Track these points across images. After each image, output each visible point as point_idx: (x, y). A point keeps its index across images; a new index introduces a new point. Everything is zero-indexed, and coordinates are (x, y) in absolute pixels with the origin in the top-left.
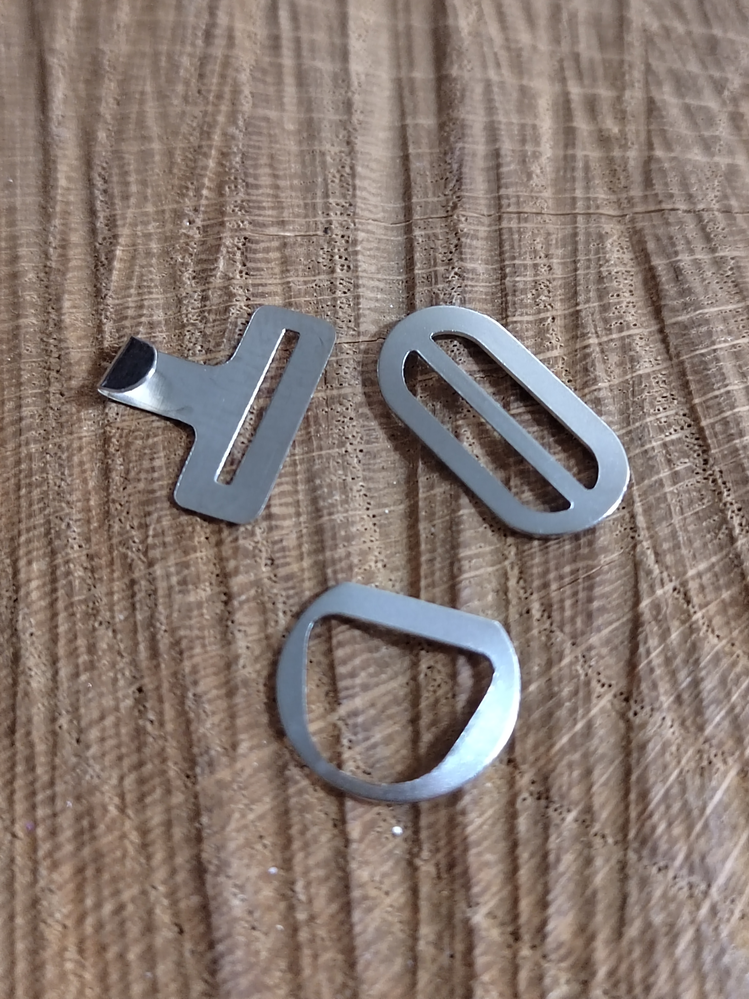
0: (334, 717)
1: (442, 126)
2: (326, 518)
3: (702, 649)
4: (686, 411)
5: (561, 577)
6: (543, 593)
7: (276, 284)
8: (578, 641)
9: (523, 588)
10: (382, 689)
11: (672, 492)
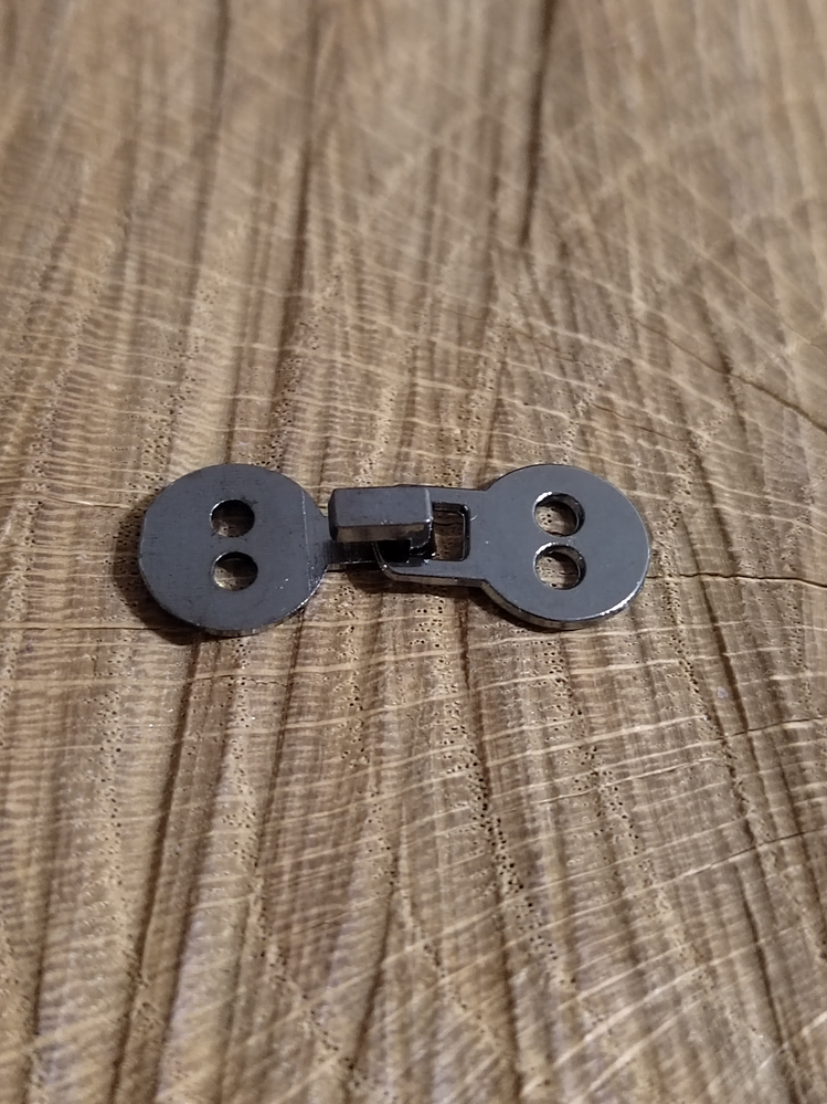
0: (29, 1050)
1: (274, 406)
2: (63, 822)
3: (442, 1019)
4: (475, 748)
5: (306, 920)
6: (282, 936)
7: (63, 556)
8: (310, 994)
9: (263, 927)
10: (90, 1022)
11: (443, 837)
